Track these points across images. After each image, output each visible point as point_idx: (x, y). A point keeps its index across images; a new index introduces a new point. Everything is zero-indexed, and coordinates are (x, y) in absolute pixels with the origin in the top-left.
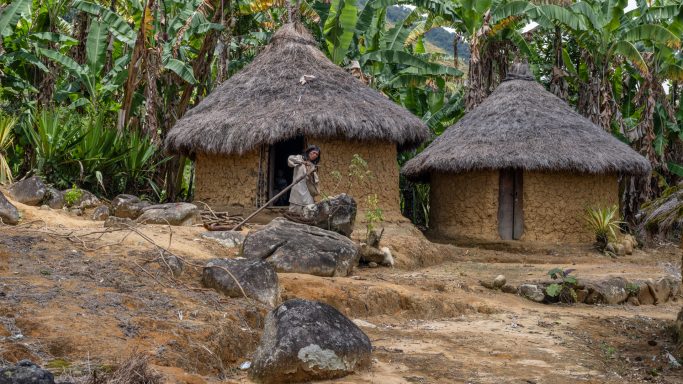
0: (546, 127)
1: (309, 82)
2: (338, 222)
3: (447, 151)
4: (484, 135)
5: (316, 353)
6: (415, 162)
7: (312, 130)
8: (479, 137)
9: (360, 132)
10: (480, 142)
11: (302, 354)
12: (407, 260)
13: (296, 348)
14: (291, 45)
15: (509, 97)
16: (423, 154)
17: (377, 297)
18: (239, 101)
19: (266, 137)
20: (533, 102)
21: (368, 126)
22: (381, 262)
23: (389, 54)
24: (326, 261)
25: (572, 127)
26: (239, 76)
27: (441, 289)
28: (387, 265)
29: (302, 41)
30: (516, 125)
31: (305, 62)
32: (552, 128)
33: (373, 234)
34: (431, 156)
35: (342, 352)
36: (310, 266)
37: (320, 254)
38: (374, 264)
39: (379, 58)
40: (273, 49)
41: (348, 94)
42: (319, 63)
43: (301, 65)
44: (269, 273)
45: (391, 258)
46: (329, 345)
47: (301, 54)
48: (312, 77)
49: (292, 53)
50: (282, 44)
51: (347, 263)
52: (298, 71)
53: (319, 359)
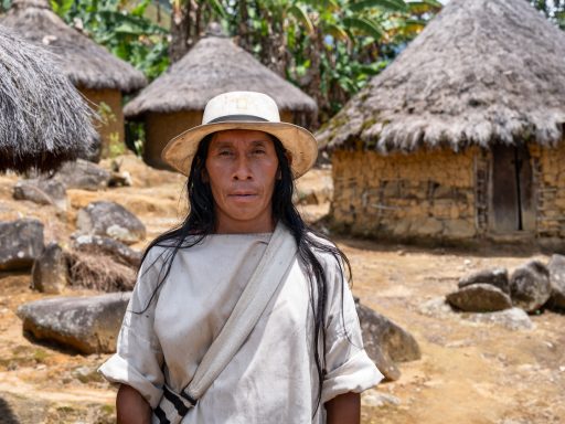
0: (238, 76)
1: (52, 43)
2: (90, 154)
3: (160, 97)
4: (189, 83)
5: (117, 230)
6: (133, 106)
8: (185, 85)
9: (97, 83)
10: (186, 89)
11: (109, 231)
12: (140, 182)
13: (105, 228)
14: (31, 11)
15: (208, 52)
16: (139, 99)
17: (133, 204)
20: (227, 56)
21: (103, 79)
22: (124, 182)
23: (106, 15)
24: (91, 181)
25: (258, 76)
27: (172, 198)
28: (128, 185)
29: (40, 7)
30: (215, 75)
31: (45, 24)
32: (242, 77)
33: (114, 163)
34: (147, 100)
35: (132, 230)
36: (82, 185)
37: (87, 176)
38: (119, 184)
39: (98, 18)
40: (15, 14)
41: (84, 52)
42: (56, 26)
43: (42, 28)
44: (61, 189)
45: (130, 180)
46: (124, 226)
47: (41, 18)
48: (54, 38)
49: (33, 17)
50: (24, 9)
51: (104, 183)
52: (40, 33)
53: (120, 233)
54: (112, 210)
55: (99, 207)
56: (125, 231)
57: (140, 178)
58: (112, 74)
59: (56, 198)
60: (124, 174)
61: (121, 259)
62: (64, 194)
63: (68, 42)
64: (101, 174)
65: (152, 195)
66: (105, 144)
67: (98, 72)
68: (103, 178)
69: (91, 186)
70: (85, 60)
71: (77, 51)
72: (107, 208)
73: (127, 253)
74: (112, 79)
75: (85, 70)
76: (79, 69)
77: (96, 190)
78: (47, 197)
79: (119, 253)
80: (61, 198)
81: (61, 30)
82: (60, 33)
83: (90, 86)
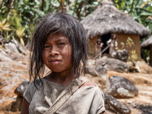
1: (113, 17)
2: (123, 58)
5: (122, 90)
6: (145, 42)
7: (114, 31)
11: (118, 90)
12: (144, 71)
13: (117, 88)
14: (107, 6)
16: (148, 40)
17: (137, 80)
18: (91, 22)
19: (99, 33)
21: (131, 30)
23: (137, 9)
24: (120, 69)
26: (91, 15)
28: (138, 72)
29: (110, 4)
31: (111, 10)
33: (134, 63)
35: (130, 91)
36: (116, 70)
37: (119, 66)
38: (134, 71)
39: (134, 10)
40: (101, 7)
41: (125, 20)
42: (115, 11)
43: (110, 12)
44: (104, 70)
45: (139, 70)
46: (126, 89)
47: (110, 8)
48: (114, 15)
49: (107, 8)
50: (104, 5)
51: (126, 70)
52: (109, 13)
53: (124, 92)
54: (121, 81)
55: (115, 79)
56: (127, 91)
57: (145, 70)
58: (136, 28)
59: (102, 74)
60: (137, 67)
61: (111, 107)
62: (106, 72)
63: (119, 16)
64: (125, 66)
65: (147, 77)
66: (129, 54)
67: (130, 27)
68: (126, 68)
69: (120, 71)
70: (125, 23)
71: (122, 20)
72: (119, 79)
73: (115, 104)
74: (135, 30)
75: (124, 26)
76: (122, 26)
77: (122, 72)
78: (97, 73)
79: (110, 103)
80: (104, 74)
81: (117, 12)
82: (116, 14)
83: (126, 32)
